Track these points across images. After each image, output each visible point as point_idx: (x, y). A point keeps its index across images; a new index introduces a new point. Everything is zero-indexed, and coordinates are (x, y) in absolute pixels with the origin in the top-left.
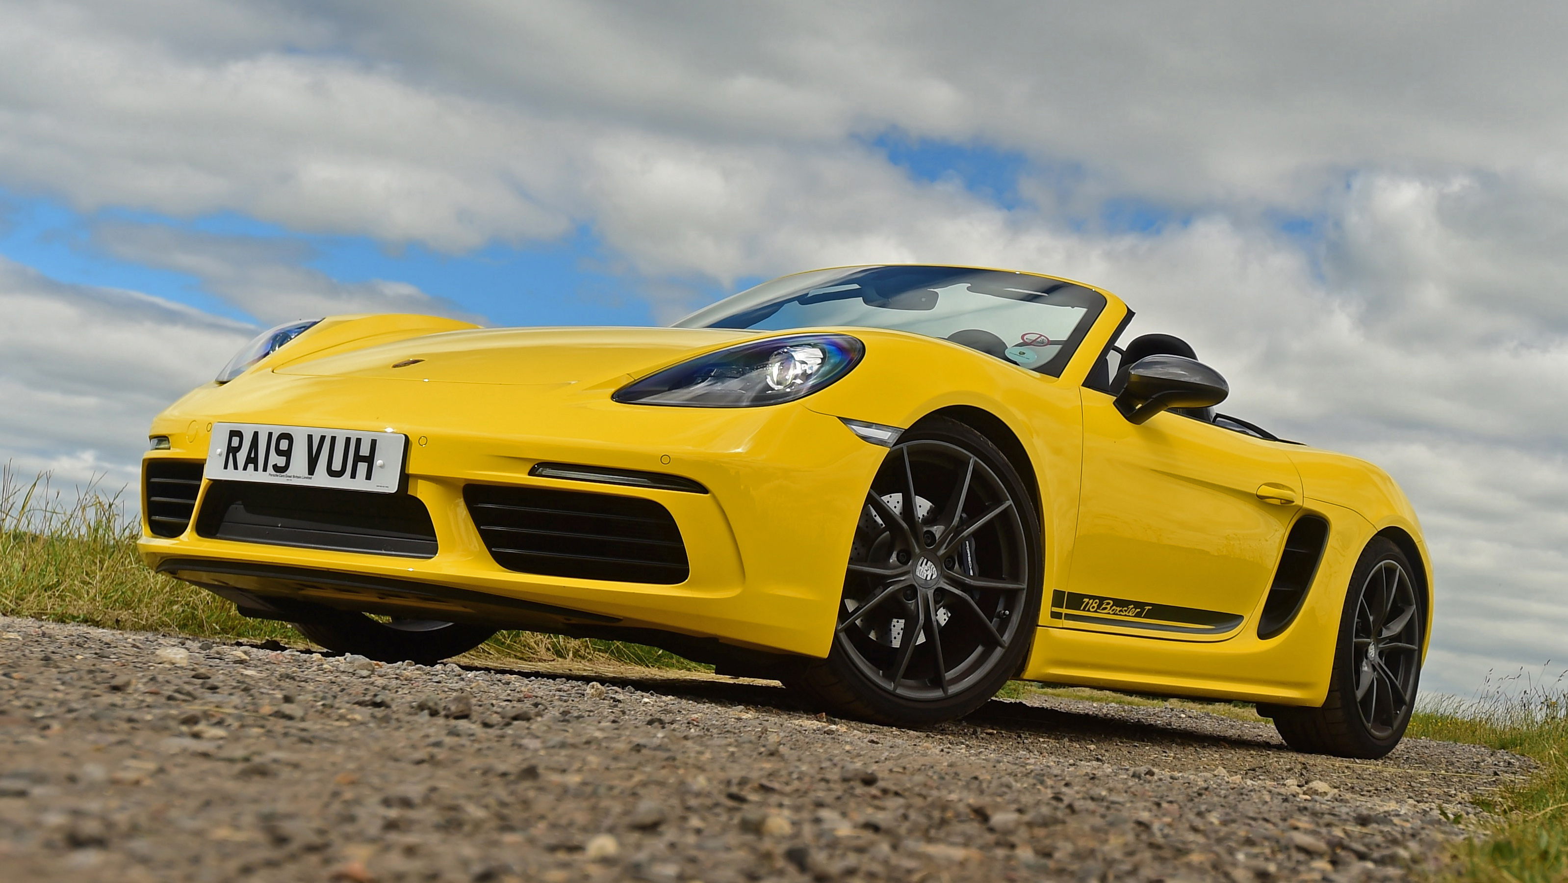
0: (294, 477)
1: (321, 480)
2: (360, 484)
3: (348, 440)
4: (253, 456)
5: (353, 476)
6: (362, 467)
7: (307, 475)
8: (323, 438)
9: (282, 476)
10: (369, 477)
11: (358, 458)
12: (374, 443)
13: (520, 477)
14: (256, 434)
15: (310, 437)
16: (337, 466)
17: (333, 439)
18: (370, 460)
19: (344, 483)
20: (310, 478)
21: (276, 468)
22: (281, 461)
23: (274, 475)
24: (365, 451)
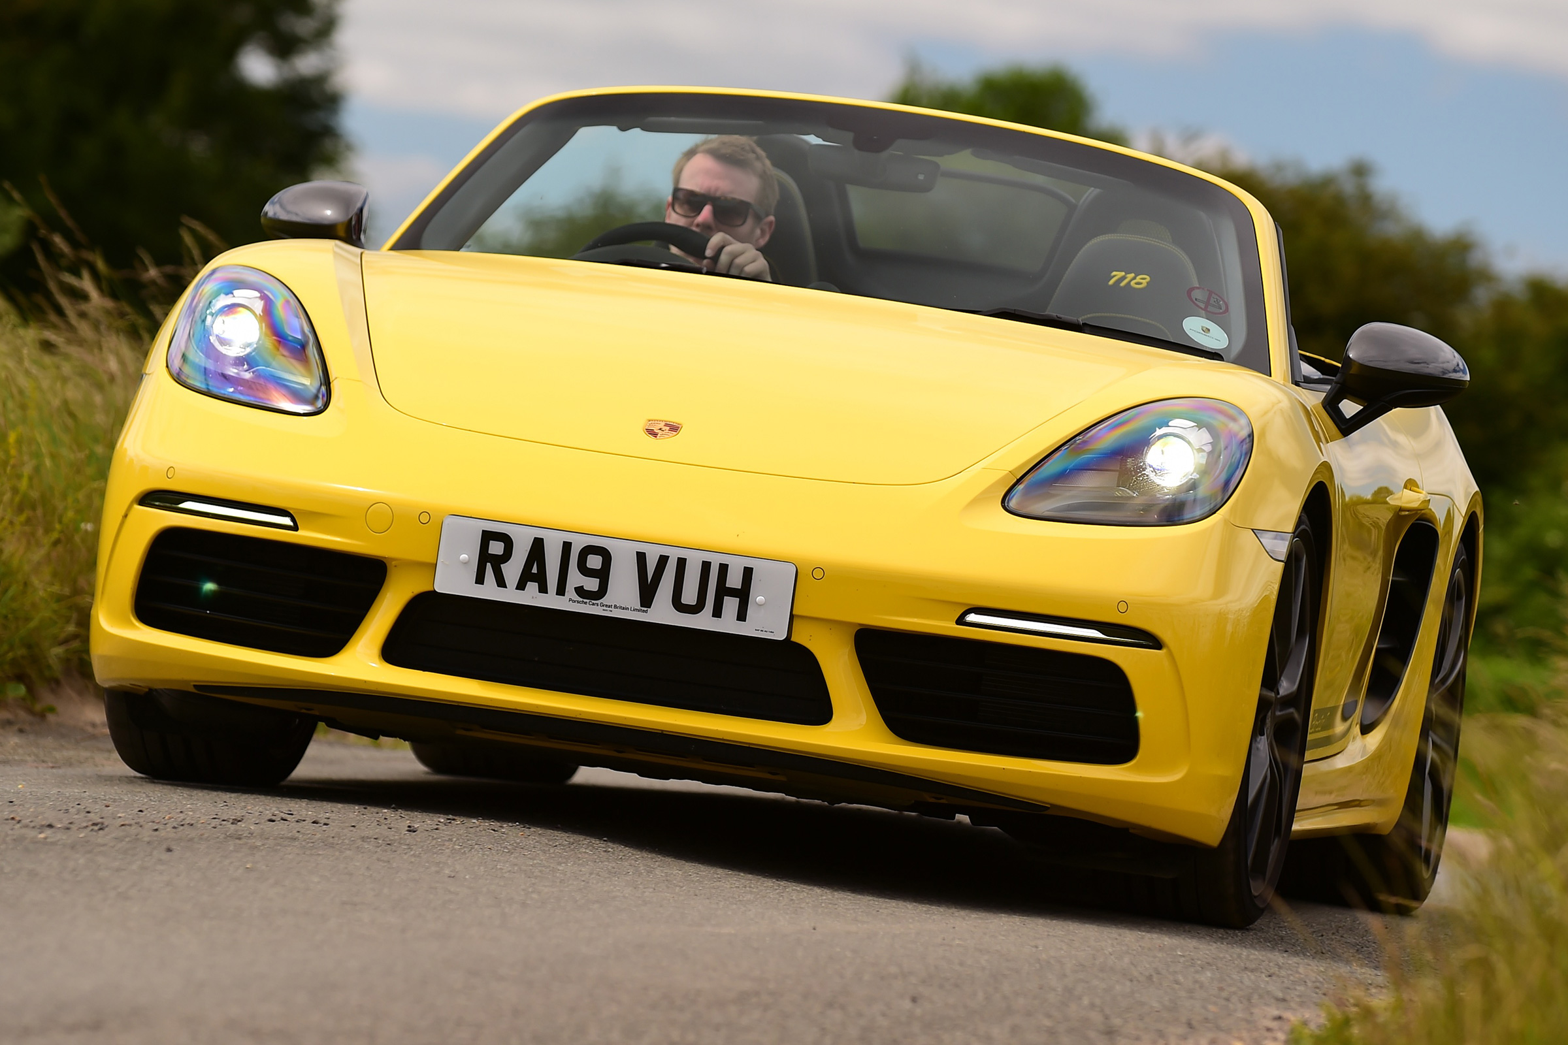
0: (616, 607)
1: (662, 613)
2: (728, 624)
3: (706, 566)
4: (535, 570)
5: (717, 613)
6: (731, 605)
7: (639, 607)
8: (663, 560)
9: (593, 604)
10: (742, 616)
11: (723, 591)
12: (748, 573)
13: (946, 626)
14: (538, 544)
15: (641, 557)
16: (690, 596)
17: (682, 563)
18: (743, 594)
19: (703, 621)
20: (646, 611)
21: (580, 591)
22: (592, 584)
23: (578, 602)
24: (734, 580)
